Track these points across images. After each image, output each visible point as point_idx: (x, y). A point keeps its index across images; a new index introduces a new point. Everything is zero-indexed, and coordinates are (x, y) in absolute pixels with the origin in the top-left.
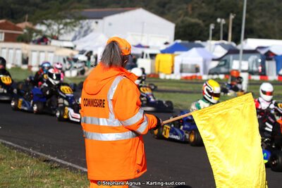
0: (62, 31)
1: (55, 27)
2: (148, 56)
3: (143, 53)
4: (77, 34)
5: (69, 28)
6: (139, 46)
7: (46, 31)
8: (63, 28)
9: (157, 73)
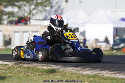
0: (34, 12)
1: (27, 8)
4: (47, 14)
5: (40, 8)
7: (18, 13)
8: (34, 9)
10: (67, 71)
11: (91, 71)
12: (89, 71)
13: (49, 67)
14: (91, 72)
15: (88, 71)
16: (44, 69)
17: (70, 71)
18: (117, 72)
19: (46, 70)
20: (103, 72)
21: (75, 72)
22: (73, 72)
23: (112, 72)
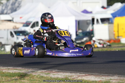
2: (100, 21)
3: (93, 20)
4: (4, 8)
6: (85, 12)
9: (117, 38)
10: (35, 74)
11: (61, 73)
12: (59, 74)
13: (15, 71)
14: (61, 75)
15: (57, 74)
16: (9, 73)
17: (38, 74)
18: (89, 74)
19: (12, 73)
20: (73, 74)
21: (43, 75)
22: (42, 75)
23: (83, 74)
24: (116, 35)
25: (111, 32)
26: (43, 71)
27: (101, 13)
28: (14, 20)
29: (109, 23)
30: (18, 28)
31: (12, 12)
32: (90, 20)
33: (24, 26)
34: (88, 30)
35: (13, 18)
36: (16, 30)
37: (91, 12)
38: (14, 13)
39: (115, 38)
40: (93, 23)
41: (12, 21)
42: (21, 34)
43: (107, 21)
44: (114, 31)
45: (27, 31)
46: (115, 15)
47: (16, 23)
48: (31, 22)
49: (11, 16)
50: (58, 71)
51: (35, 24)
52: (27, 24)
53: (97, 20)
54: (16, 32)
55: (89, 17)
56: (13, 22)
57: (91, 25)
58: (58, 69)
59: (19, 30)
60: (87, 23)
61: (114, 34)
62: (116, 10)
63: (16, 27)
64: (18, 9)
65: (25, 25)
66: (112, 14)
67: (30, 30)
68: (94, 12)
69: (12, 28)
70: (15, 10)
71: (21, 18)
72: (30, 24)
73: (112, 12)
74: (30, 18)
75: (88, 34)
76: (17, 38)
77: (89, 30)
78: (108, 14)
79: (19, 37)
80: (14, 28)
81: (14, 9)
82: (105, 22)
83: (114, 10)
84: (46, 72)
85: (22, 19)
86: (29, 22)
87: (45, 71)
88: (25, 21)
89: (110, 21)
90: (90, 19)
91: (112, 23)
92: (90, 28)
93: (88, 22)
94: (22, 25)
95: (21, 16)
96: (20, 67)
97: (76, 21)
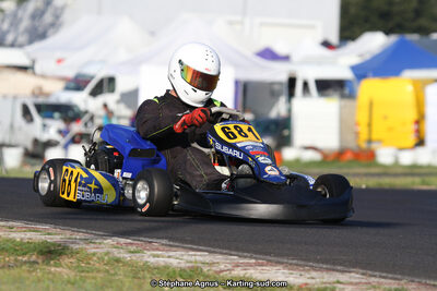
2: (313, 87)
3: (292, 82)
6: (269, 54)
9: (364, 145)
24: (364, 136)
25: (346, 125)
26: (122, 240)
27: (319, 62)
28: (38, 69)
29: (343, 96)
30: (47, 95)
31: (31, 42)
32: (280, 84)
33: (67, 88)
34: (273, 114)
35: (34, 62)
36: (41, 100)
37: (286, 58)
38: (37, 45)
39: (359, 147)
40: (291, 94)
41: (30, 71)
42: (57, 115)
43: (335, 90)
44: (357, 124)
45: (76, 106)
46: (361, 72)
47: (43, 76)
48: (92, 78)
49: (28, 55)
50: (171, 246)
51: (105, 84)
52: (78, 84)
53: (306, 85)
54: (39, 108)
55: (277, 73)
56: (34, 73)
57: (283, 100)
58: (170, 239)
59: (52, 100)
60: (270, 91)
61: (357, 134)
62: (368, 57)
63: (40, 89)
64: (50, 31)
65: (72, 85)
66: (354, 68)
67: (85, 101)
68: (295, 58)
69: (28, 91)
70: (43, 36)
71: (59, 61)
72: (87, 82)
73: (355, 60)
74: (89, 63)
75: (273, 127)
76: (44, 126)
77: (278, 114)
78: (340, 65)
79: (48, 122)
80: (37, 92)
81: (41, 30)
82: (330, 91)
83: (361, 56)
84: (131, 244)
85: (62, 65)
86: (84, 76)
87: (129, 241)
88: (71, 74)
89: (347, 91)
90: (284, 78)
91: (352, 96)
92: (279, 109)
93: (276, 87)
94: (61, 85)
95: (59, 55)
96: (46, 223)
97: (237, 83)
